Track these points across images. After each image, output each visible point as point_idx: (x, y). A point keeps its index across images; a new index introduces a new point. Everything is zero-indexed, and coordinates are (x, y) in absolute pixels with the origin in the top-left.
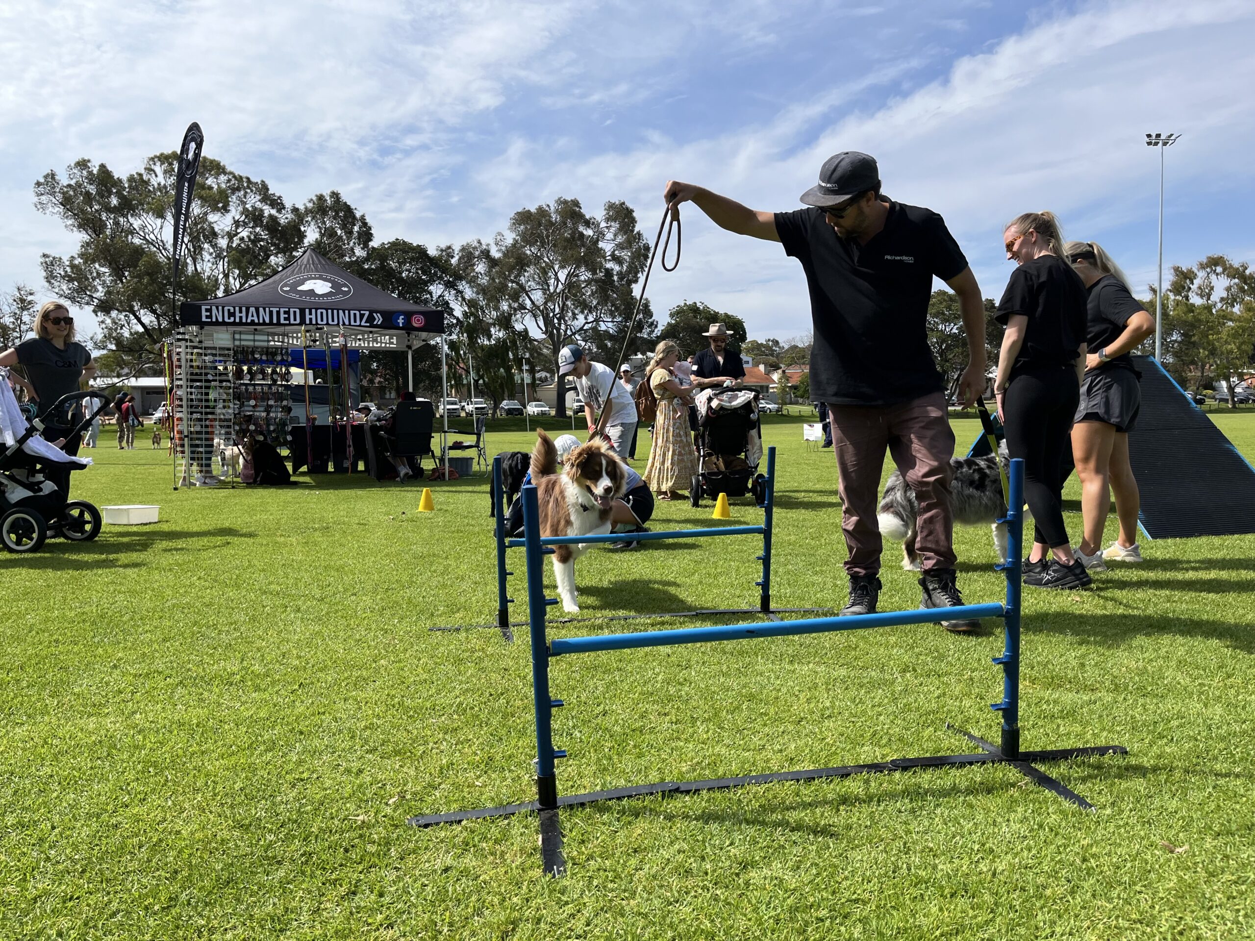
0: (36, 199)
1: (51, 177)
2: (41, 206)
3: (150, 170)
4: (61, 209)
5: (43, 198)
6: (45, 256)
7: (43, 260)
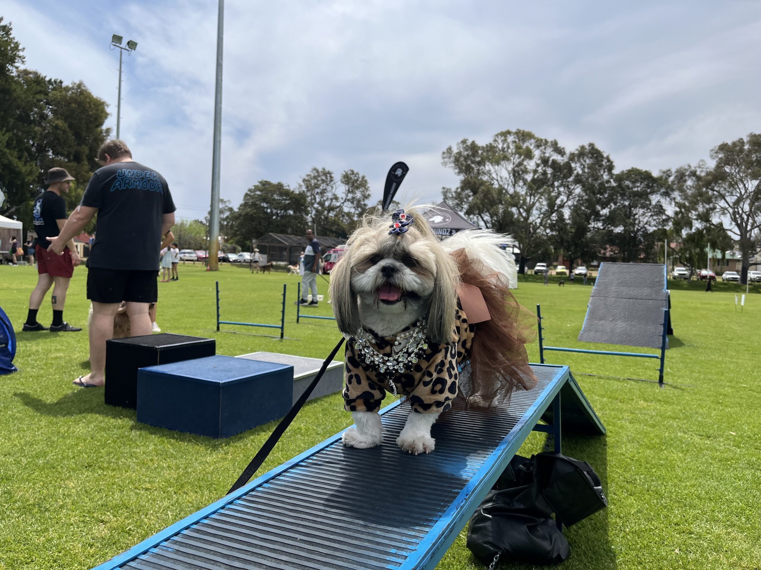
0: (442, 161)
1: (450, 149)
2: (445, 164)
3: (495, 141)
4: (453, 165)
5: (446, 160)
6: (444, 188)
7: (442, 190)
